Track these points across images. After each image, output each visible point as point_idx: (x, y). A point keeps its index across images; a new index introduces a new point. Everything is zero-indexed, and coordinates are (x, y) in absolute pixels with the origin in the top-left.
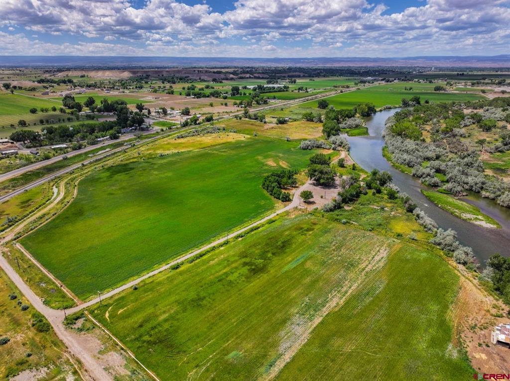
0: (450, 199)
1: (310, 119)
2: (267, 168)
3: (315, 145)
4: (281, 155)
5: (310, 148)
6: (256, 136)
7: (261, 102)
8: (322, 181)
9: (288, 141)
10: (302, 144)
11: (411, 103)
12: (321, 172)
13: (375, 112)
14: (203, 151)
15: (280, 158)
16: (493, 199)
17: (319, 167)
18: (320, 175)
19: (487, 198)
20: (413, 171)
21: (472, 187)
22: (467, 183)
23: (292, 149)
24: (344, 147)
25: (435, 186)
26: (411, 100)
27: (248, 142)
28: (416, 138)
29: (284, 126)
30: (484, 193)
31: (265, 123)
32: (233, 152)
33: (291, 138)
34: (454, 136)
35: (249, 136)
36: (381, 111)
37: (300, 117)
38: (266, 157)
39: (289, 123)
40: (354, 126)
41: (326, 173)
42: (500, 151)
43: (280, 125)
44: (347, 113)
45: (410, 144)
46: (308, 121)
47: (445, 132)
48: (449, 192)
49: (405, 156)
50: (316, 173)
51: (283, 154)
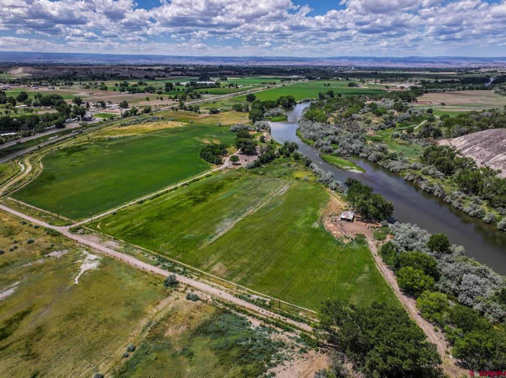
0: (338, 159)
1: (239, 109)
2: (203, 144)
3: (242, 128)
4: (214, 136)
5: (238, 130)
6: (192, 123)
7: (194, 97)
8: (246, 150)
9: (220, 126)
10: (232, 128)
11: (326, 96)
12: (246, 143)
13: (296, 104)
14: (146, 135)
15: (214, 138)
16: (367, 158)
17: (243, 139)
18: (244, 145)
19: (363, 157)
20: (316, 143)
21: (354, 150)
22: (351, 149)
23: (224, 132)
24: (266, 129)
25: (330, 151)
26: (326, 94)
27: (185, 128)
28: (323, 121)
29: (217, 115)
30: (361, 154)
31: (200, 113)
32: (173, 135)
33: (222, 124)
34: (353, 119)
35: (186, 124)
36: (300, 103)
37: (231, 108)
38: (203, 138)
39: (221, 113)
40: (276, 114)
41: (249, 143)
42: (382, 129)
43: (213, 115)
44: (270, 104)
45: (317, 125)
46: (237, 111)
47: (346, 117)
48: (338, 155)
49: (312, 133)
50: (242, 144)
51: (216, 135)
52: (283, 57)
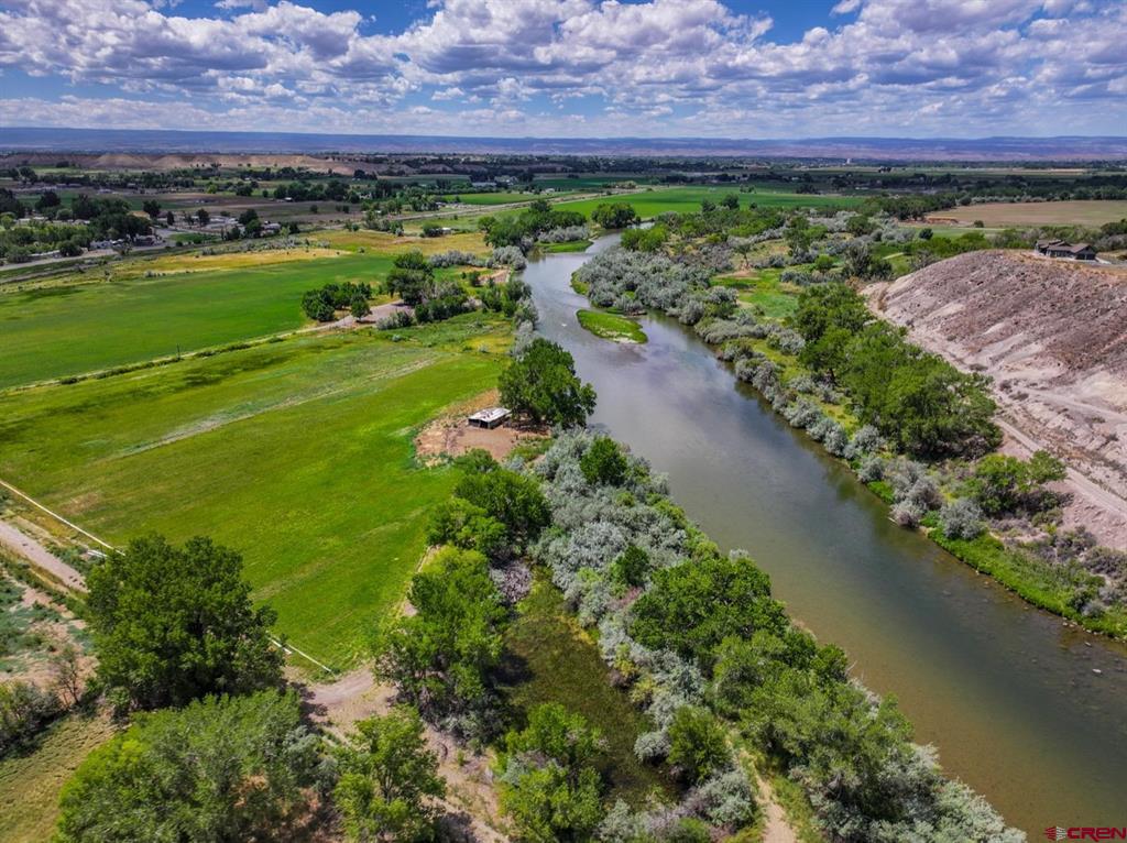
52: (698, 140)
